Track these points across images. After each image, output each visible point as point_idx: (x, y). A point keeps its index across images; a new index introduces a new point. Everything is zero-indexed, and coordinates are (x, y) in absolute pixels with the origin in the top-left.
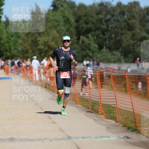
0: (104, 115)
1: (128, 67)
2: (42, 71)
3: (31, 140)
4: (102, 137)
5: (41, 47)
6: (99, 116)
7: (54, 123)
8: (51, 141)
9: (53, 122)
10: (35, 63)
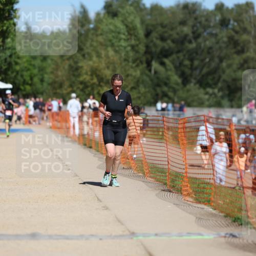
0: (192, 197)
3: (67, 238)
6: (183, 199)
7: (106, 208)
8: (101, 239)
9: (104, 207)
10: (74, 105)
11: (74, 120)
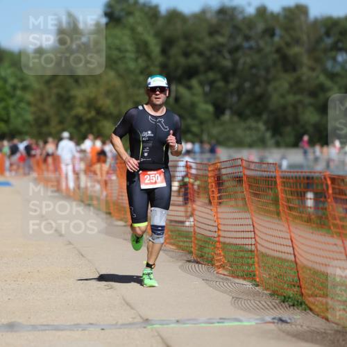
0: (226, 270)
1: (283, 157)
2: (82, 166)
4: (222, 320)
5: (80, 111)
6: (215, 272)
7: (110, 287)
8: (103, 329)
11: (67, 169)
